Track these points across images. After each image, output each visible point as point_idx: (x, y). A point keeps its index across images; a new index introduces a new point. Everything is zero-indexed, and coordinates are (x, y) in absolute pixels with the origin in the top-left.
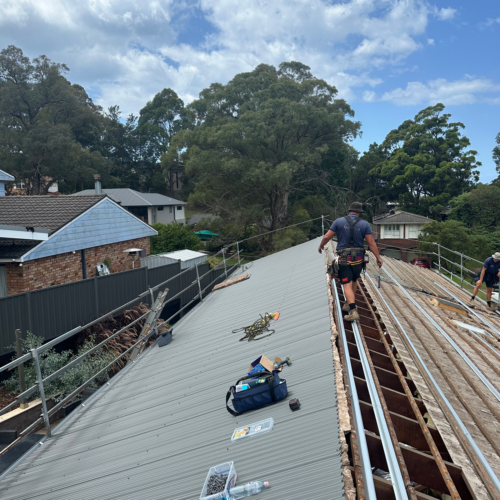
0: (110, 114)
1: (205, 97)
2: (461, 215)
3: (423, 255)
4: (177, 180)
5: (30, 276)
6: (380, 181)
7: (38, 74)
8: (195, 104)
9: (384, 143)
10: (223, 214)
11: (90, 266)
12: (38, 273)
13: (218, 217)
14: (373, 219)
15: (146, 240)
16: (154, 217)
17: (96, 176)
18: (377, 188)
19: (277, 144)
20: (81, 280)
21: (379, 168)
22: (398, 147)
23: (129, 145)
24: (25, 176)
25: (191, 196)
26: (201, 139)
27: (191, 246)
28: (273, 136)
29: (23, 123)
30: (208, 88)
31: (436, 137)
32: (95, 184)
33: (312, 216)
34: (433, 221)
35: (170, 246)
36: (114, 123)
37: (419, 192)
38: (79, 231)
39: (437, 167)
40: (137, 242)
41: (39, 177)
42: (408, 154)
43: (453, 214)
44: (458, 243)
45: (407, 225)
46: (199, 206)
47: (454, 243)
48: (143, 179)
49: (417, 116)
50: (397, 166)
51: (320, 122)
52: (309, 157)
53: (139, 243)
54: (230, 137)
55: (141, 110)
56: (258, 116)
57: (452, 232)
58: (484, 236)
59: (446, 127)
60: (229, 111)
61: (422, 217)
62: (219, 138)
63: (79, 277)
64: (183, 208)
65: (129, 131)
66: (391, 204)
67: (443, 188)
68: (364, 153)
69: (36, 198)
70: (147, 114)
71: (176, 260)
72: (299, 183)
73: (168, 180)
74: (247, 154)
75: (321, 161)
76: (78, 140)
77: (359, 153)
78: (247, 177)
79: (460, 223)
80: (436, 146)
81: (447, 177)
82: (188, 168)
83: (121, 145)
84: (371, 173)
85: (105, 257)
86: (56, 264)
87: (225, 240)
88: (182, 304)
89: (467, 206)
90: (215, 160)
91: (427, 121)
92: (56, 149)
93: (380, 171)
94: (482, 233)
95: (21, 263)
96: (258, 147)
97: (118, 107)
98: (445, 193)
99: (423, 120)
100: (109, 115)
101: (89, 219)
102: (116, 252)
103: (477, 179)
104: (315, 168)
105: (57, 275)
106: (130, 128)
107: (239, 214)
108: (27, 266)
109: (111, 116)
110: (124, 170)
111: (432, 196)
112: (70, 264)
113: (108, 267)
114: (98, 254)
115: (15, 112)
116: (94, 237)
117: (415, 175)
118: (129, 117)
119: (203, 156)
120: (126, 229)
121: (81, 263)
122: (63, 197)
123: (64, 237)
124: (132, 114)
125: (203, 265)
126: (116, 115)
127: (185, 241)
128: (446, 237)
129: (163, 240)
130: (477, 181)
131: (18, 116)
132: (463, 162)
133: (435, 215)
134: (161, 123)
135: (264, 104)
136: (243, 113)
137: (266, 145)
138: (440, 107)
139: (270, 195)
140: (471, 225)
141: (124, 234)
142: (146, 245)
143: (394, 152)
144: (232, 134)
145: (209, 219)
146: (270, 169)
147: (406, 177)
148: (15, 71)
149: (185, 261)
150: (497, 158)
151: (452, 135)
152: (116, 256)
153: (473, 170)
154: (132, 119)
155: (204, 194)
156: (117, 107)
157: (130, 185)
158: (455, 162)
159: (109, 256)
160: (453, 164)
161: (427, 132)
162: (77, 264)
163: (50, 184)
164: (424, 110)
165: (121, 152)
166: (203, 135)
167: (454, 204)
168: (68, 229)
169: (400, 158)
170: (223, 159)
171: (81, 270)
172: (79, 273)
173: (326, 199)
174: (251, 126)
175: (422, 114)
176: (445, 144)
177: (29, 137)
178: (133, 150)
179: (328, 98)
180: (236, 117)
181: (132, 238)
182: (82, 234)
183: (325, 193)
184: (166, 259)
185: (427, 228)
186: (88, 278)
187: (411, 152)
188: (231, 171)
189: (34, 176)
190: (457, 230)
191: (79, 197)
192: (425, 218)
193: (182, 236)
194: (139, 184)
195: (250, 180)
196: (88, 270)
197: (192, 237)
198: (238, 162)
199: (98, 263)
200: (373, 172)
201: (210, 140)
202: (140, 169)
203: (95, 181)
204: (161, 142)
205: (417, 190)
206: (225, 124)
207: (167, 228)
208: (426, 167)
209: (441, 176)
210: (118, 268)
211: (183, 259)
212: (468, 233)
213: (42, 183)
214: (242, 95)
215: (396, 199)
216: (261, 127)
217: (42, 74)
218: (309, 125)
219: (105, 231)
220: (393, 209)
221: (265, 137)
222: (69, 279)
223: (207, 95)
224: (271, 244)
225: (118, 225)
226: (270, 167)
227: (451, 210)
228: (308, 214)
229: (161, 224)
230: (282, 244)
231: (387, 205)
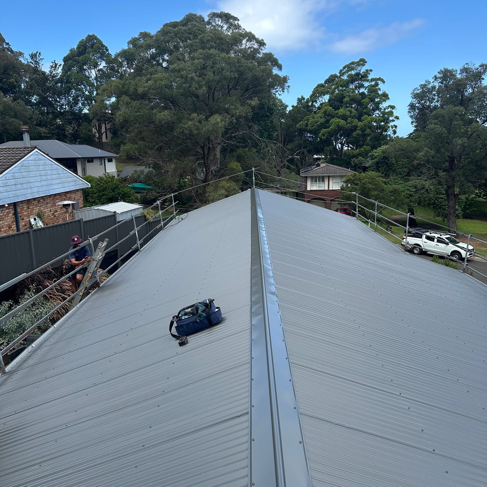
0: (31, 60)
1: (134, 46)
2: (380, 167)
3: (345, 204)
4: (106, 131)
6: (307, 135)
8: (124, 54)
9: (311, 97)
10: (156, 166)
11: (23, 219)
13: (151, 169)
14: (301, 172)
15: (79, 192)
16: (84, 170)
17: (24, 128)
18: (304, 142)
19: (209, 96)
20: (15, 232)
21: (307, 121)
22: (324, 101)
23: (53, 94)
25: (122, 148)
26: (132, 89)
27: (126, 198)
28: (204, 88)
30: (137, 36)
31: (359, 92)
32: (24, 135)
33: (244, 169)
34: (354, 173)
35: (103, 199)
36: (36, 70)
37: (342, 145)
38: (10, 184)
39: (359, 121)
40: (69, 194)
42: (333, 109)
43: (372, 166)
44: (376, 193)
45: (331, 176)
46: (131, 158)
47: (373, 193)
48: (69, 129)
49: (341, 71)
50: (323, 120)
51: (249, 75)
52: (241, 110)
53: (72, 196)
54: (161, 88)
55: (65, 57)
56: (189, 67)
57: (370, 183)
58: (400, 186)
59: (368, 82)
60: (159, 60)
61: (345, 169)
62: (149, 89)
63: (13, 230)
64: (113, 160)
65: (53, 79)
66: (317, 157)
67: (364, 141)
68: (292, 106)
70: (70, 61)
71: (112, 212)
72: (231, 136)
73: (96, 131)
74: (178, 105)
75: (252, 114)
77: (288, 106)
78: (180, 129)
79: (378, 174)
80: (359, 101)
81: (368, 131)
82: (119, 119)
83: (45, 94)
84: (299, 126)
85: (38, 210)
87: (159, 193)
88: (119, 255)
89: (385, 158)
90: (147, 111)
91: (350, 76)
93: (307, 124)
94: (398, 183)
96: (190, 98)
97: (40, 54)
98: (366, 146)
99: (347, 75)
101: (19, 171)
102: (48, 205)
103: (395, 132)
104: (245, 121)
106: (54, 76)
107: (173, 166)
109: (32, 63)
110: (50, 120)
111: (354, 149)
112: (3, 217)
113: (41, 220)
114: (30, 207)
116: (26, 190)
117: (339, 128)
118: (51, 64)
119: (134, 107)
120: (57, 181)
121: (14, 216)
124: (55, 61)
125: (139, 217)
126: (37, 62)
127: (119, 194)
128: (366, 187)
129: (95, 193)
130: (395, 135)
132: (382, 117)
133: (357, 167)
135: (194, 55)
136: (173, 64)
137: (197, 97)
138: (362, 62)
139: (203, 148)
140: (388, 177)
141: (56, 187)
142: (79, 198)
143: (320, 106)
144: (163, 85)
145: (142, 172)
146: (203, 122)
147: (331, 130)
149: (121, 213)
150: (412, 113)
151: (373, 90)
152: (49, 209)
153: (392, 124)
154: (55, 66)
155: (136, 146)
156: (38, 53)
157: (56, 136)
158: (376, 116)
159: (42, 209)
160: (373, 118)
161: (351, 87)
162: (10, 217)
164: (347, 65)
165: (44, 102)
166: (134, 85)
167: (374, 156)
169: (325, 112)
170: (155, 111)
171: (15, 223)
172: (12, 226)
173: (256, 152)
174: (182, 77)
175: (346, 69)
176: (367, 98)
178: (58, 99)
179: (256, 51)
180: (166, 68)
181: (65, 190)
182: (14, 186)
183: (256, 145)
184: (101, 212)
185: (349, 180)
186: (22, 231)
187: (335, 106)
188: (163, 123)
190: (375, 181)
191: (7, 149)
192: (347, 169)
193: (115, 188)
194: (66, 136)
196: (22, 223)
197: (125, 190)
198: (170, 113)
199: (31, 216)
200: (301, 125)
201: (140, 90)
202: (67, 119)
203: (22, 132)
204: (87, 91)
205: (341, 143)
206: (155, 74)
207: (99, 181)
208: (350, 121)
209: (363, 130)
210: (51, 221)
211: (119, 211)
212: (385, 183)
214: (171, 46)
215: (322, 152)
216: (192, 78)
218: (239, 78)
219: (37, 184)
220: (318, 162)
221: (196, 89)
222: (3, 232)
223: (136, 45)
224: (205, 196)
225: (49, 177)
226: (202, 120)
227: (371, 162)
228: (240, 168)
229: (92, 176)
230: (217, 196)
231: (313, 158)
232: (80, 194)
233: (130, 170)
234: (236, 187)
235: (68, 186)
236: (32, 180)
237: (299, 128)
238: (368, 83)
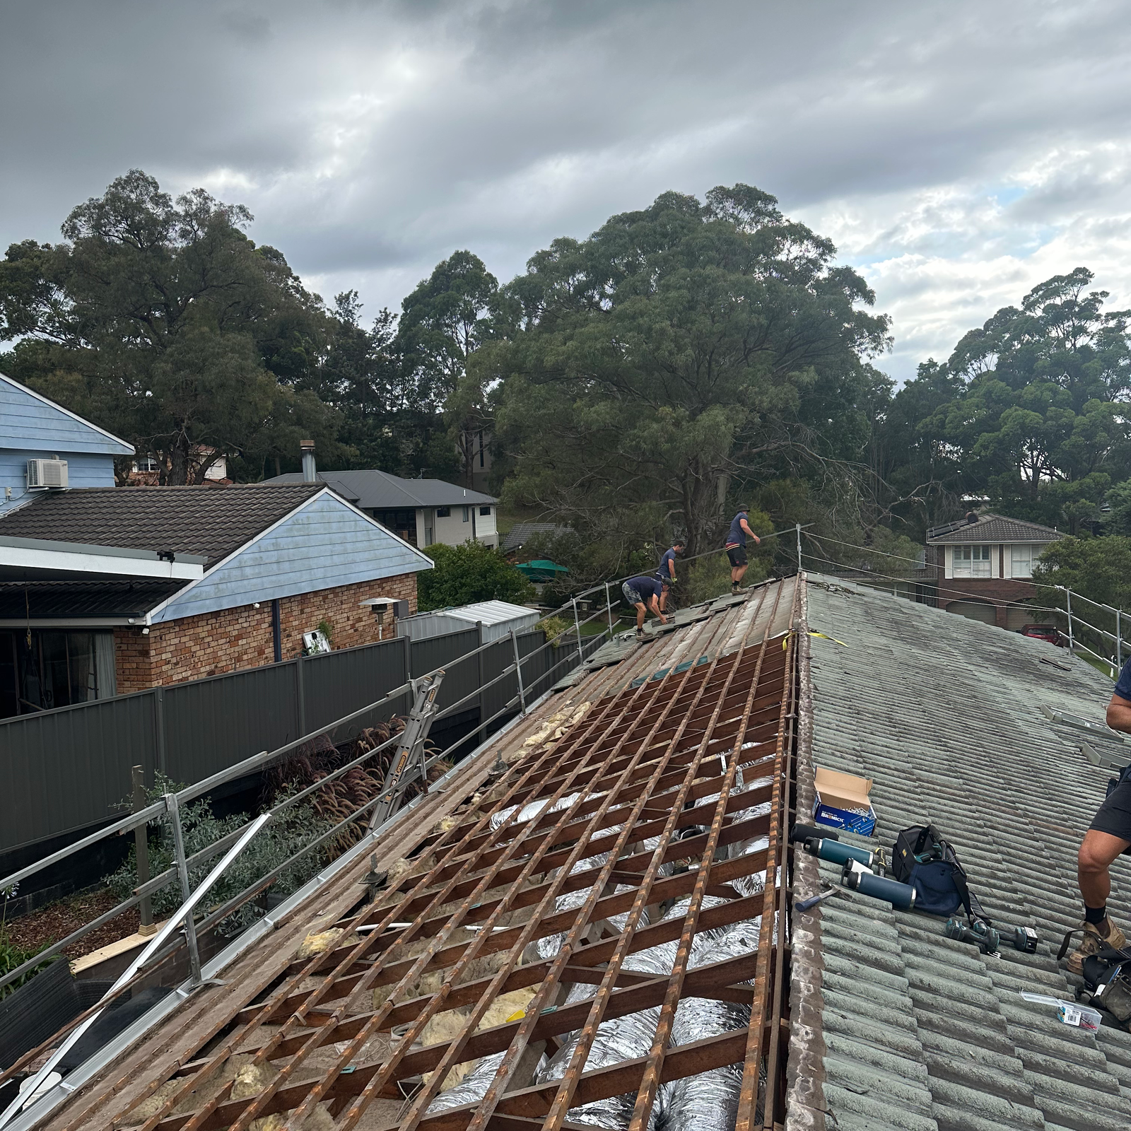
0: (338, 309)
1: (540, 270)
3: (1046, 615)
4: (482, 451)
5: (164, 657)
6: (944, 447)
7: (188, 228)
8: (519, 285)
9: (952, 360)
10: (580, 524)
11: (289, 636)
12: (181, 650)
13: (569, 530)
14: (929, 534)
15: (409, 579)
16: (430, 532)
17: (307, 444)
18: (938, 462)
19: (699, 368)
20: (271, 663)
21: (941, 416)
22: (984, 369)
23: (379, 375)
24: (158, 445)
25: (508, 484)
26: (531, 361)
27: (508, 593)
28: (689, 351)
29: (154, 331)
30: (547, 248)
31: (1074, 345)
32: (304, 460)
33: (778, 527)
34: (1068, 539)
35: (461, 593)
36: (347, 329)
37: (1037, 471)
38: (267, 561)
40: (389, 583)
41: (186, 446)
42: (1008, 385)
43: (1116, 522)
45: (1008, 546)
46: (525, 505)
47: (1119, 590)
48: (407, 448)
49: (1027, 298)
50: (983, 412)
52: (773, 395)
53: (395, 586)
54: (594, 355)
55: (405, 300)
56: (656, 307)
57: (1110, 564)
59: (1097, 320)
60: (593, 297)
61: (1043, 528)
62: (568, 358)
63: (267, 658)
64: (492, 511)
65: (378, 346)
66: (971, 498)
67: (1094, 462)
68: (905, 383)
69: (179, 491)
70: (417, 307)
71: (473, 623)
72: (750, 454)
73: (461, 451)
74: (630, 390)
75: (798, 402)
76: (269, 366)
77: (894, 383)
78: (632, 441)
80: (1075, 365)
81: (1102, 436)
82: (502, 424)
83: (362, 376)
84: (923, 428)
85: (321, 617)
86: (220, 631)
87: (582, 581)
90: (562, 407)
91: (1050, 309)
92: (222, 386)
93: (942, 424)
95: (145, 627)
96: (656, 374)
97: (355, 295)
98: (1097, 474)
99: (1042, 306)
100: (337, 312)
101: (289, 534)
102: (344, 606)
104: (784, 419)
105: (220, 653)
106: (381, 340)
107: (614, 521)
108: (158, 633)
109: (340, 315)
110: (368, 429)
111: (1066, 481)
112: (249, 630)
113: (327, 637)
114: (306, 610)
115: (137, 309)
116: (298, 574)
117: (1026, 431)
118: (379, 316)
119: (535, 398)
120: (366, 555)
121: (271, 629)
122: (236, 489)
123: (236, 573)
124: (386, 309)
125: (530, 635)
126: (350, 311)
127: (495, 583)
128: (1100, 574)
129: (446, 582)
131: (144, 319)
133: (1076, 524)
134: (447, 326)
135: (669, 280)
136: (622, 302)
137: (672, 370)
138: (1081, 277)
139: (682, 480)
141: (363, 567)
142: (408, 591)
143: (976, 381)
144: (598, 350)
145: (549, 535)
146: (684, 423)
147: (1004, 436)
148: (140, 222)
149: (492, 626)
151: (1113, 338)
152: (345, 615)
154: (385, 319)
155: (537, 480)
156: (353, 294)
157: (380, 461)
158: (1121, 400)
159: (330, 614)
160: (1115, 407)
161: (1054, 334)
162: (262, 631)
163: (210, 462)
164: (1043, 284)
165: (361, 392)
166: (535, 352)
167: (1119, 498)
168: (246, 557)
169: (988, 394)
170: (579, 403)
171: (271, 645)
172: (267, 651)
173: (812, 487)
174: (639, 329)
175: (1041, 293)
176: (1096, 360)
177: (166, 362)
178: (389, 387)
179: (815, 264)
180: (607, 312)
181: (380, 575)
182: (275, 566)
183: (809, 473)
184: (451, 621)
185: (1053, 555)
186: (285, 660)
187: (1014, 380)
188: (594, 430)
189: (175, 445)
190: (1126, 559)
191: (268, 488)
192: (1049, 530)
193: (487, 571)
194: (399, 460)
195: (637, 447)
196: (286, 645)
197: (509, 574)
198: (612, 408)
199: (306, 630)
200: (927, 426)
201: (549, 360)
202: (403, 427)
203: (303, 454)
204: (447, 367)
205: (1034, 467)
206: (582, 326)
207: (455, 555)
208: (1052, 414)
209: (1089, 434)
210: (348, 640)
211: (487, 622)
213: (193, 461)
214: (620, 263)
215: (983, 487)
216: (663, 332)
217: (196, 227)
218: (769, 325)
219: (322, 561)
220: (975, 512)
221: (671, 353)
222: (246, 663)
223: (545, 266)
224: (685, 589)
225: (349, 546)
226: (682, 420)
227: (1111, 512)
228: (770, 523)
229: (444, 546)
230: (712, 589)
231: (961, 502)
232: (411, 583)
233: (525, 532)
234: (759, 569)
235: (387, 565)
236: (313, 552)
237: (922, 431)
238: (1097, 323)
